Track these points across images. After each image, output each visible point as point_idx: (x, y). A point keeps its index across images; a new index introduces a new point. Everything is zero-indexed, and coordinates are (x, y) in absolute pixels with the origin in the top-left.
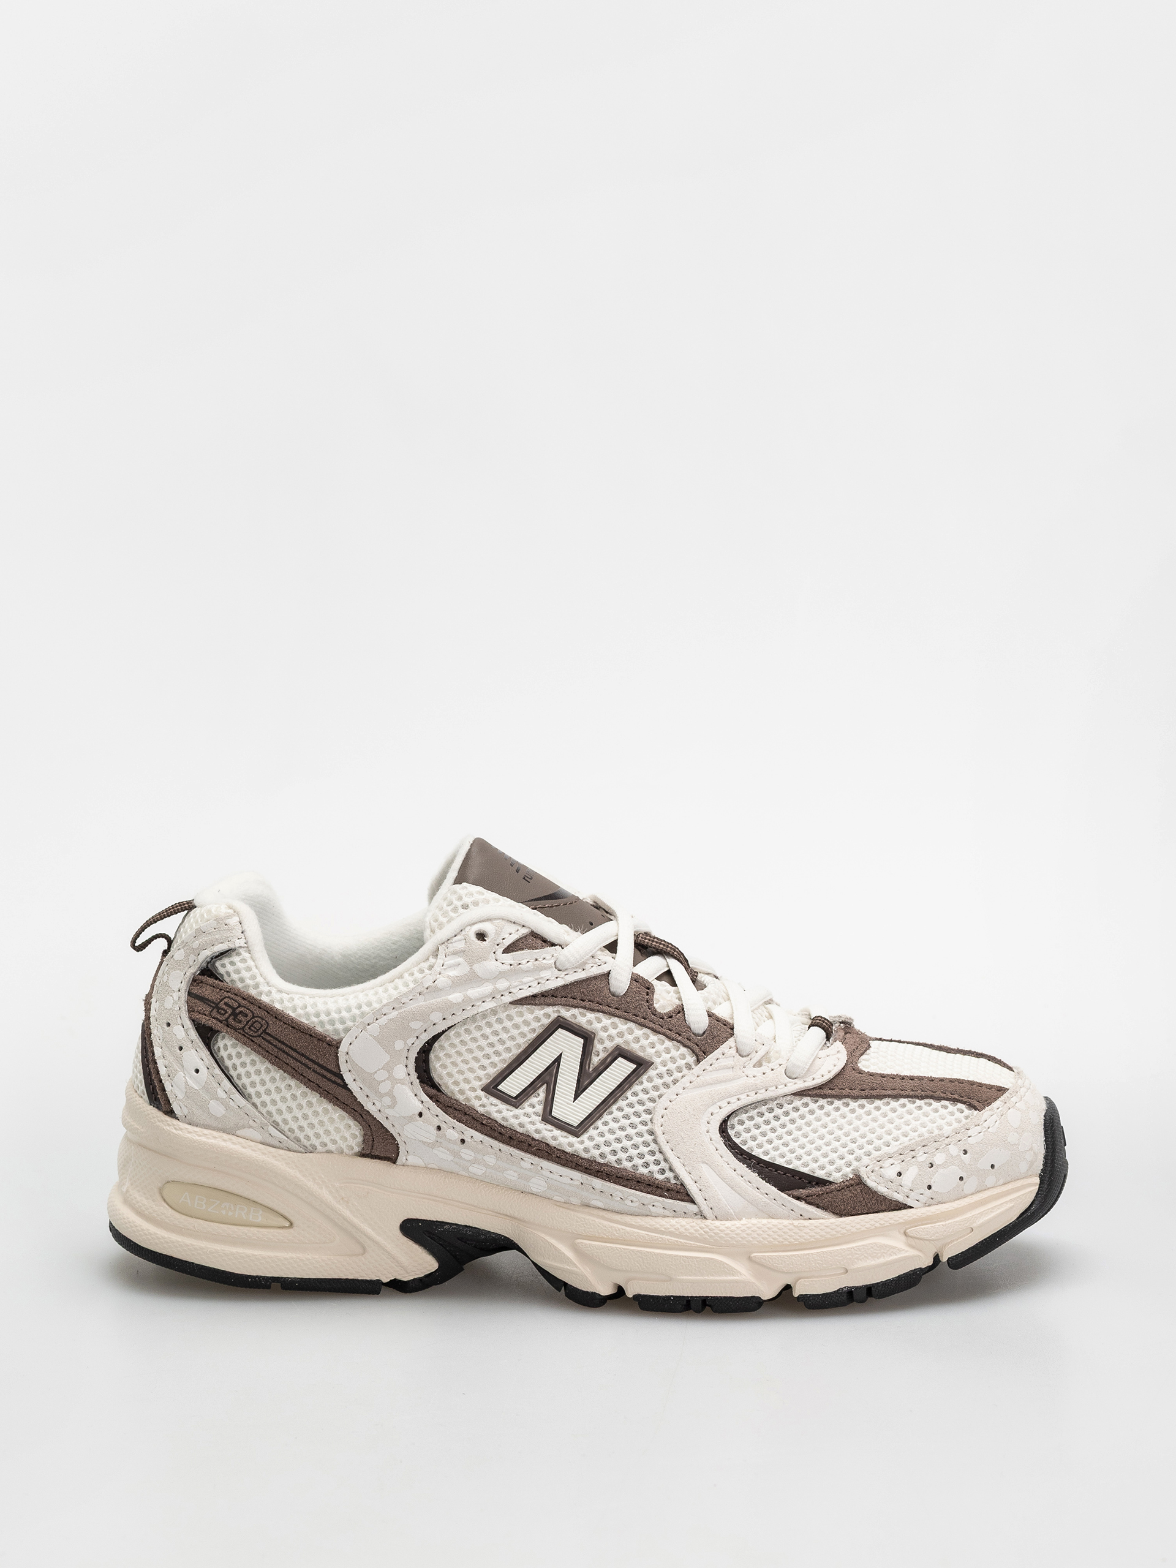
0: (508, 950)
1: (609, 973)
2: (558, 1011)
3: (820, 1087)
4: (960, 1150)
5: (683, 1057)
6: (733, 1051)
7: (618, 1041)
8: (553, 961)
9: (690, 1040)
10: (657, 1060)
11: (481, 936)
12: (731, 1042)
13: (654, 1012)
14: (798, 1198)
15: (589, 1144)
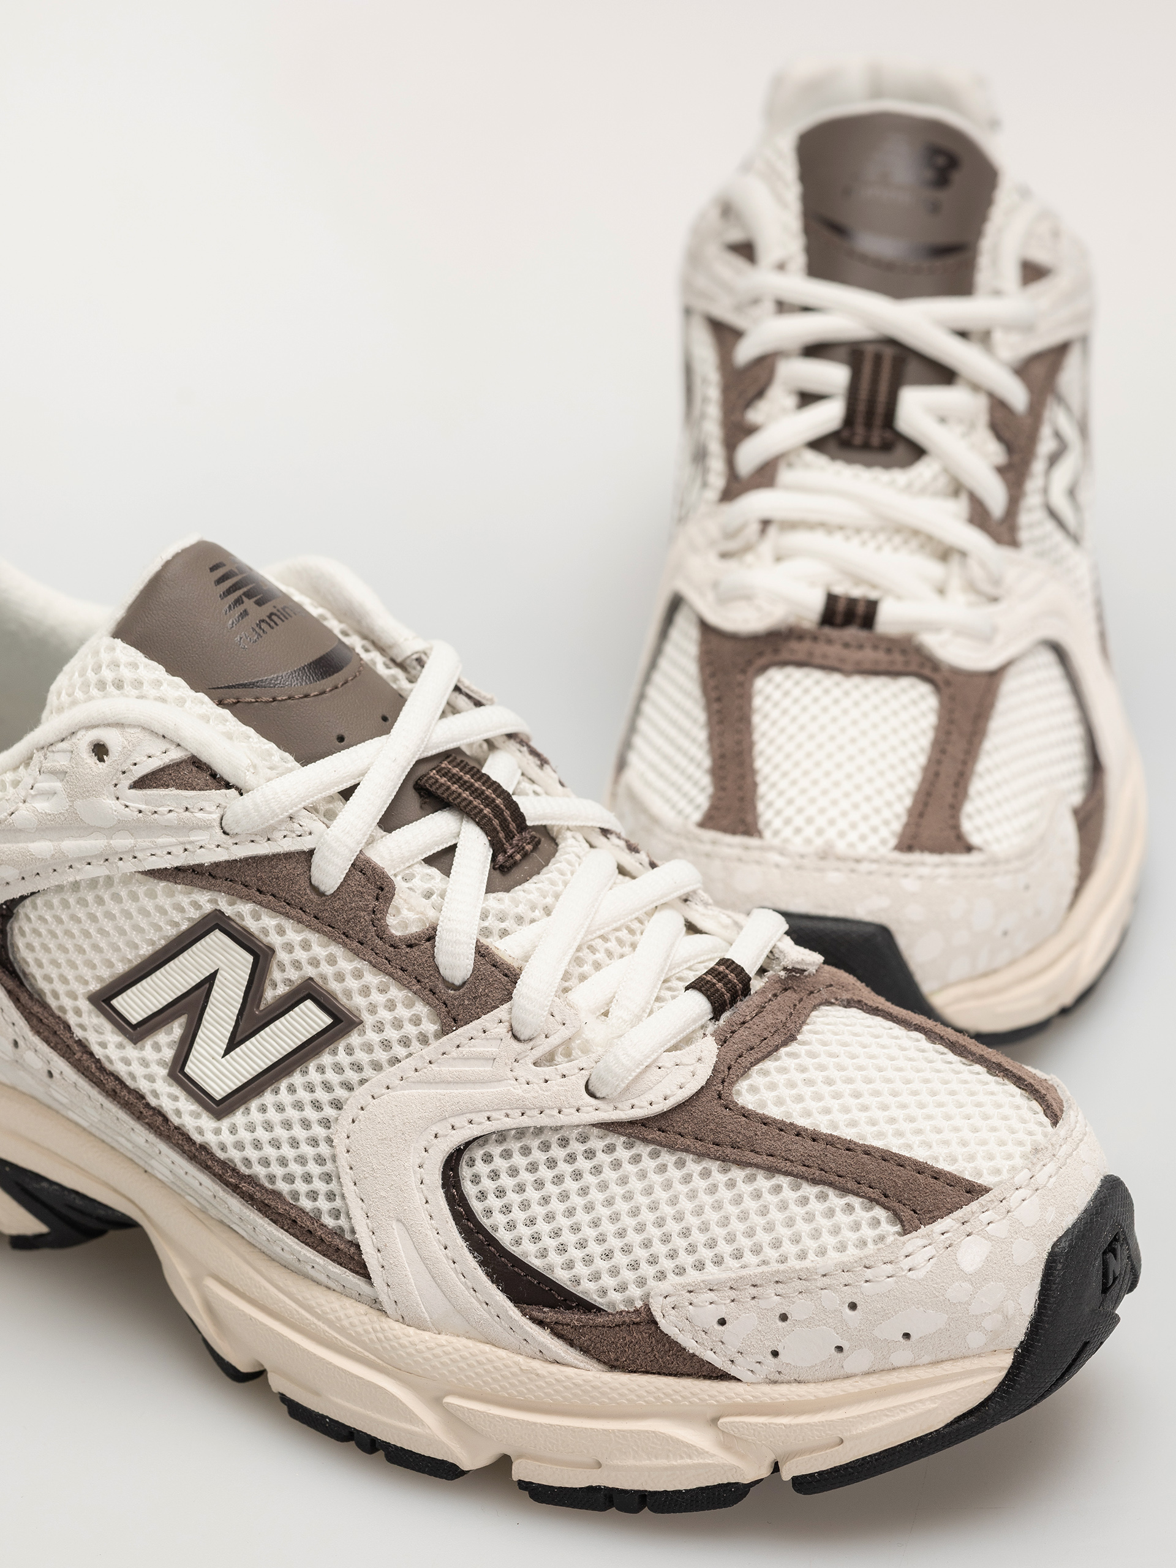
0: (141, 784)
1: (311, 852)
2: (215, 902)
3: (644, 1123)
4: (844, 1303)
5: (416, 1021)
6: (502, 1029)
7: (310, 971)
8: (216, 816)
9: (434, 994)
10: (368, 1019)
11: (100, 751)
12: (502, 1011)
13: (382, 934)
14: (541, 1323)
15: (226, 1137)
